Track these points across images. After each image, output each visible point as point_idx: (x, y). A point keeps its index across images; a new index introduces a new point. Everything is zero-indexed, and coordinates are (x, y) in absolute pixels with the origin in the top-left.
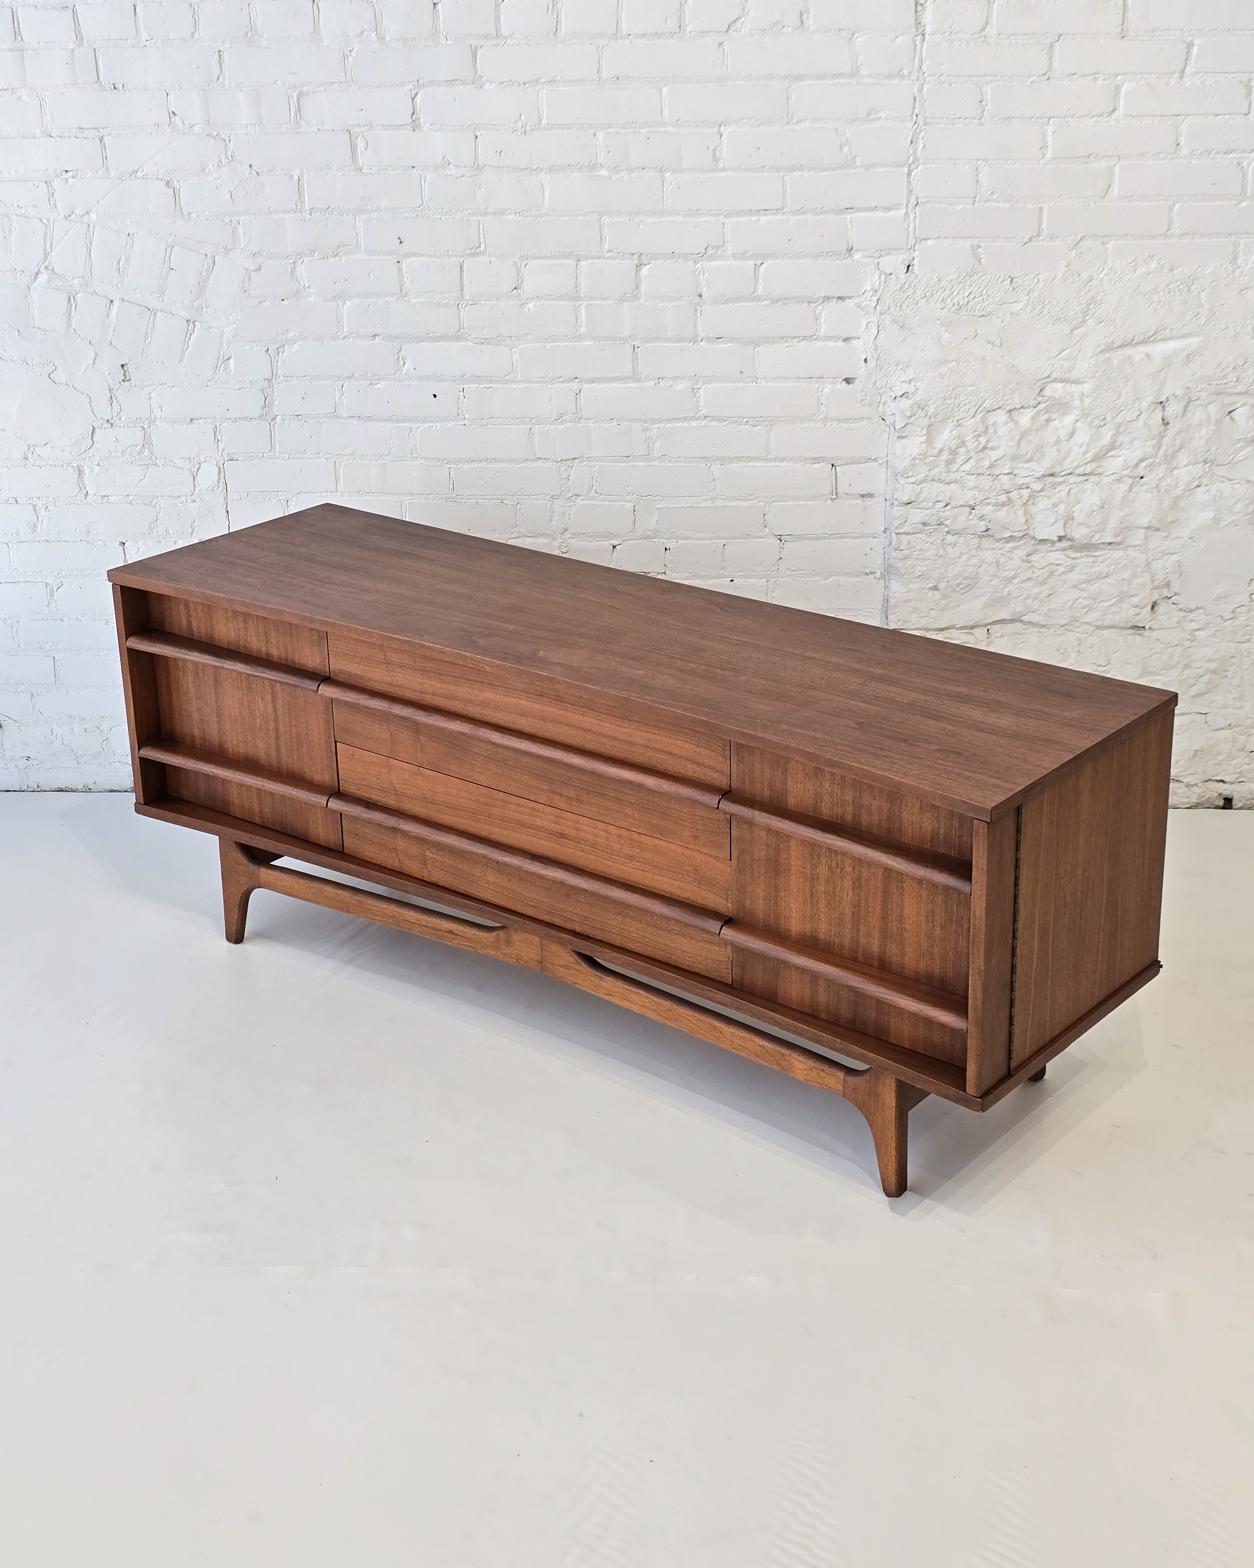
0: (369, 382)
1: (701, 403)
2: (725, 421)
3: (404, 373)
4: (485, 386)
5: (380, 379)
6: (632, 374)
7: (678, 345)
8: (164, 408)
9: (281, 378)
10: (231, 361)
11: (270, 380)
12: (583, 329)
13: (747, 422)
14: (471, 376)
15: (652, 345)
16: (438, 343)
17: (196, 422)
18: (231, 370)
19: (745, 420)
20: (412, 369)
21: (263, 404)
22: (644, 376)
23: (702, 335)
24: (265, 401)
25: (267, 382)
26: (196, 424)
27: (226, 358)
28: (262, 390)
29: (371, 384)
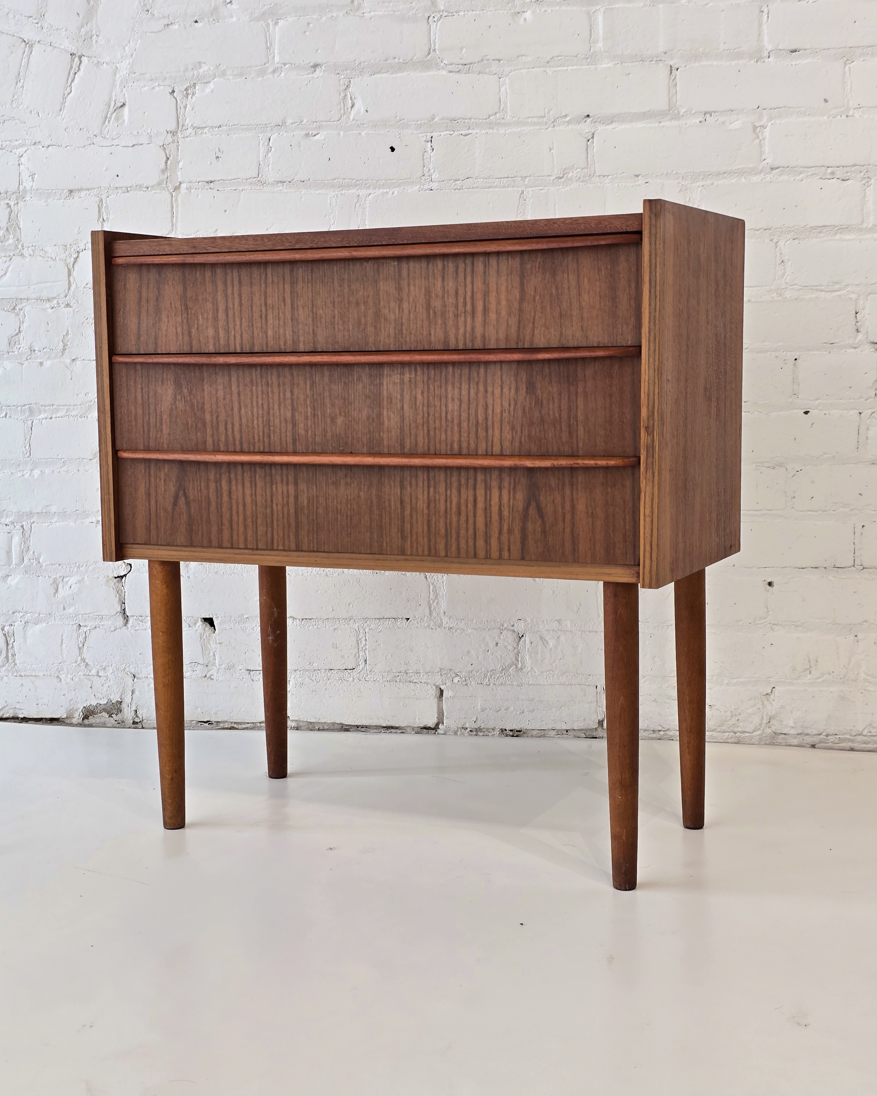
0: (304, 132)
1: (766, 149)
2: (801, 173)
3: (351, 117)
4: (460, 132)
5: (319, 127)
6: (666, 108)
7: (733, 63)
8: (36, 176)
9: (190, 130)
10: (126, 109)
11: (174, 133)
12: (600, 45)
13: (833, 173)
14: (443, 119)
15: (697, 64)
16: (399, 75)
17: (76, 195)
18: (124, 121)
19: (830, 170)
20: (363, 110)
21: (163, 166)
22: (684, 110)
23: (770, 47)
24: (166, 163)
25: (170, 135)
26: (76, 198)
27: (119, 104)
28: (163, 147)
29: (307, 135)
